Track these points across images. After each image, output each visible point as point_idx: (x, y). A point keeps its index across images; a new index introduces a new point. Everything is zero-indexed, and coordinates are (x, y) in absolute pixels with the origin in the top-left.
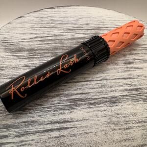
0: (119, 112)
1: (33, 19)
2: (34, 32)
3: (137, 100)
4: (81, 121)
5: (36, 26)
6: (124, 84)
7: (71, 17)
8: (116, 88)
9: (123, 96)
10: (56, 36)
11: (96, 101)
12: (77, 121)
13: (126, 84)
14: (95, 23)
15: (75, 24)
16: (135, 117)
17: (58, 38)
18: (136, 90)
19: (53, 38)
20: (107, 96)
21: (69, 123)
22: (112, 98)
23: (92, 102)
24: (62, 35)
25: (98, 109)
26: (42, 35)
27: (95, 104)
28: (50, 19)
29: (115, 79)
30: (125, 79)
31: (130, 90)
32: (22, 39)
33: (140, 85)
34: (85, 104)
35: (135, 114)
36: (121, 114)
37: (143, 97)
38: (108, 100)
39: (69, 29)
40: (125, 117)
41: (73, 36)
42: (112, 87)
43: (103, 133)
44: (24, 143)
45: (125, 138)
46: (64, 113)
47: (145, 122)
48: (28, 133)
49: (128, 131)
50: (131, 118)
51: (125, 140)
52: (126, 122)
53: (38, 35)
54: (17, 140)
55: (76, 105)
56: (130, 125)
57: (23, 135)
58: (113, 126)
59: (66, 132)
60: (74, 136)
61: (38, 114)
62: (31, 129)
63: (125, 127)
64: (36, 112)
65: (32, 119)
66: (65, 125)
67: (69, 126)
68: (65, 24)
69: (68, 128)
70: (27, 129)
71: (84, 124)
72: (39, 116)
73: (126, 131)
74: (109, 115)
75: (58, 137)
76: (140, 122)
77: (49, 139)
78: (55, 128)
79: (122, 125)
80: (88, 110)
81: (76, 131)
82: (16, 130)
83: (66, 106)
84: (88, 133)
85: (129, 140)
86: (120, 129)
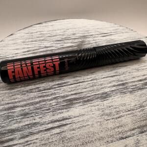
0: (110, 105)
1: (23, 35)
2: (26, 46)
3: (125, 93)
4: (78, 116)
5: (27, 40)
6: (112, 81)
7: (58, 30)
8: (106, 85)
9: (113, 91)
10: (47, 47)
11: (89, 98)
12: (75, 117)
13: (114, 81)
14: (81, 32)
15: (63, 35)
16: (125, 107)
17: (49, 49)
18: (123, 84)
19: (45, 49)
20: (98, 93)
21: (67, 120)
22: (103, 94)
23: (86, 99)
24: (52, 46)
25: (92, 105)
26: (34, 49)
27: (88, 101)
28: (39, 33)
29: (104, 78)
30: (112, 76)
31: (117, 85)
32: (16, 54)
33: (126, 80)
34: (80, 102)
35: (125, 105)
36: (112, 106)
37: (130, 90)
38: (99, 96)
39: (58, 41)
40: (115, 108)
41: (62, 45)
42: (101, 85)
43: (99, 123)
44: (29, 143)
45: (118, 125)
46: (62, 112)
47: (133, 110)
48: (32, 134)
49: (120, 119)
50: (121, 108)
51: (118, 127)
52: (118, 112)
53: (30, 49)
54: (22, 141)
55: (72, 104)
56: (121, 114)
57: (27, 136)
58: (106, 117)
59: (65, 128)
60: (73, 130)
61: (39, 116)
62: (34, 129)
63: (117, 116)
64: (37, 114)
65: (34, 121)
66: (64, 122)
67: (67, 123)
68: (54, 36)
69: (67, 124)
70: (30, 130)
71: (81, 119)
72: (40, 118)
73: (118, 119)
74: (102, 109)
75: (59, 133)
76: (129, 111)
77: (51, 135)
78: (56, 126)
79: (114, 115)
80: (83, 107)
81: (74, 126)
82: (20, 132)
83: (63, 106)
84: (85, 126)
85: (121, 126)
86: (113, 119)
